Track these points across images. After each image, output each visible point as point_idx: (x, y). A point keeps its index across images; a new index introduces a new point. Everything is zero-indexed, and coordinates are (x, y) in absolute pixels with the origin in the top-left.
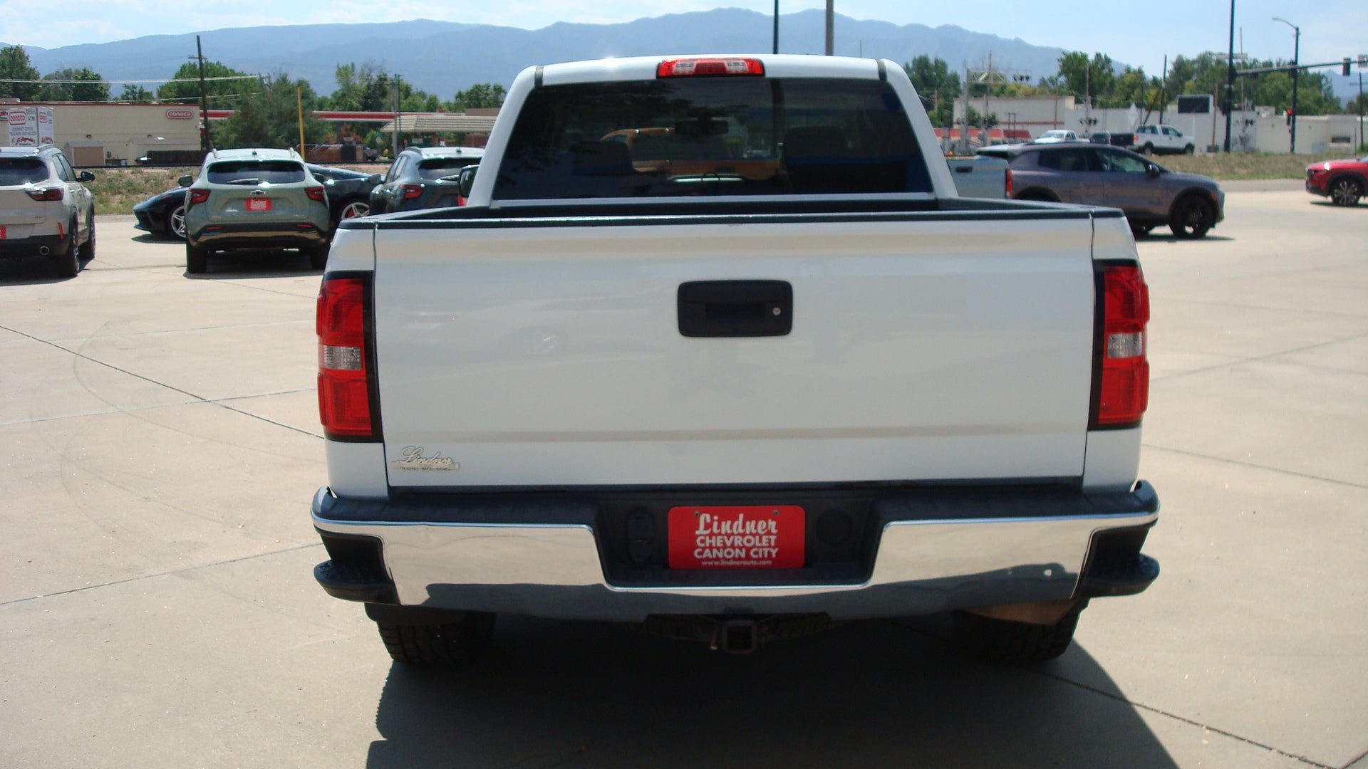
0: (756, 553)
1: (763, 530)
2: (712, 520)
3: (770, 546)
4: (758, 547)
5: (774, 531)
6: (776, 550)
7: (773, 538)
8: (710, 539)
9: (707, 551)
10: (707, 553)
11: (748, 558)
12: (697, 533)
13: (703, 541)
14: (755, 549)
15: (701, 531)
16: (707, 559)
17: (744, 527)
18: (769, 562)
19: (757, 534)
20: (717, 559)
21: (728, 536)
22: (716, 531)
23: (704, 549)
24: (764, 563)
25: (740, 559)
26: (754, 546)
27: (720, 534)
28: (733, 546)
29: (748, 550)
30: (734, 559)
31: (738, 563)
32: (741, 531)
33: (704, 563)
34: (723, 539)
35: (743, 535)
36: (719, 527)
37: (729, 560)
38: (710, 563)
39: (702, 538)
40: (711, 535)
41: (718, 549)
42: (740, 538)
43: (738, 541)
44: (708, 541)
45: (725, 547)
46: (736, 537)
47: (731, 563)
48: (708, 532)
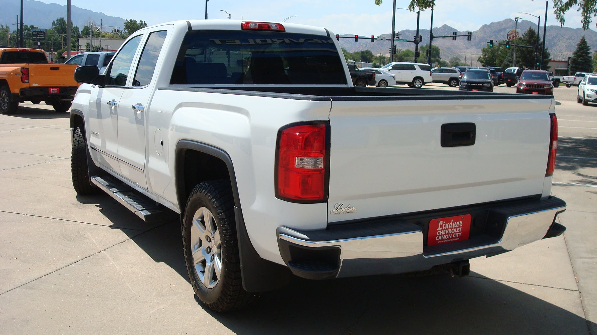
0: (455, 235)
1: (458, 226)
2: (443, 224)
3: (459, 232)
4: (456, 233)
5: (461, 225)
6: (461, 233)
7: (460, 228)
8: (442, 232)
9: (440, 237)
10: (440, 238)
11: (452, 238)
12: (438, 229)
13: (439, 233)
14: (455, 234)
15: (439, 229)
16: (440, 240)
17: (452, 225)
18: (458, 239)
19: (456, 227)
20: (443, 240)
21: (447, 229)
22: (444, 228)
23: (439, 236)
24: (457, 239)
25: (450, 239)
26: (454, 233)
27: (445, 229)
28: (448, 234)
29: (453, 234)
30: (448, 239)
31: (449, 240)
32: (451, 227)
33: (439, 242)
34: (445, 231)
35: (452, 228)
36: (445, 226)
37: (446, 239)
38: (441, 242)
39: (439, 231)
40: (442, 229)
41: (443, 235)
42: (451, 230)
43: (450, 231)
44: (441, 233)
45: (446, 234)
46: (450, 230)
47: (447, 241)
48: (441, 229)
